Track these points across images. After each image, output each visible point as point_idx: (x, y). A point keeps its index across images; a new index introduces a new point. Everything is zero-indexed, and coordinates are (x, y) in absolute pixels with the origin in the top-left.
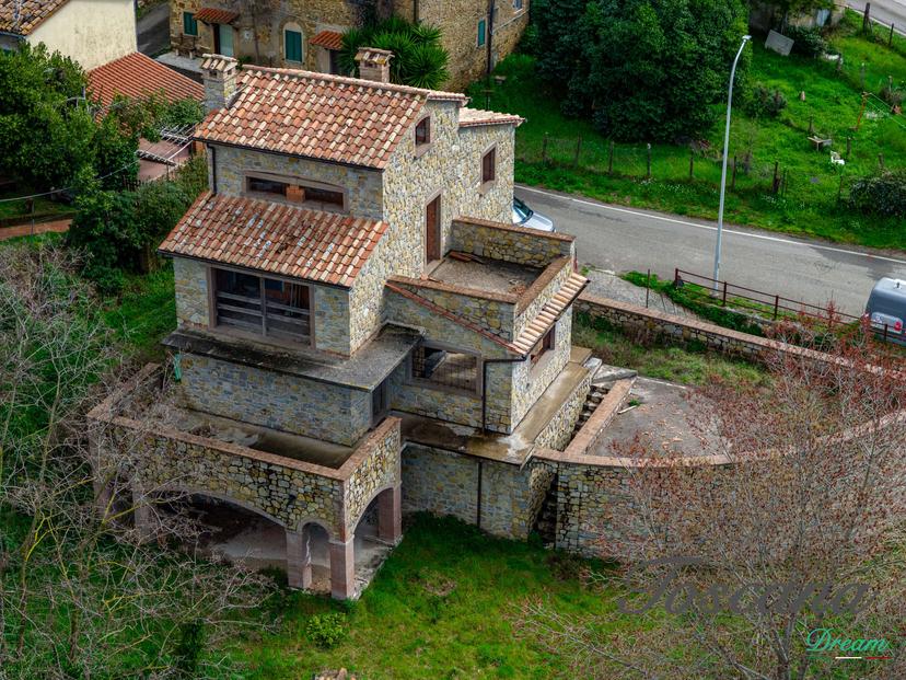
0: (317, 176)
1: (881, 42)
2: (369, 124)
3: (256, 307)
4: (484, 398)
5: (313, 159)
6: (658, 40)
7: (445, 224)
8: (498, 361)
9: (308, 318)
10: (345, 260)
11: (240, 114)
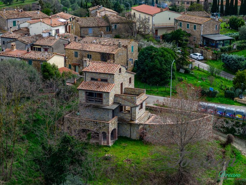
0: (103, 76)
1: (202, 71)
2: (112, 68)
3: (93, 98)
4: (131, 114)
5: (103, 73)
6: (159, 66)
7: (123, 88)
8: (134, 107)
9: (102, 100)
10: (108, 89)
11: (90, 67)
